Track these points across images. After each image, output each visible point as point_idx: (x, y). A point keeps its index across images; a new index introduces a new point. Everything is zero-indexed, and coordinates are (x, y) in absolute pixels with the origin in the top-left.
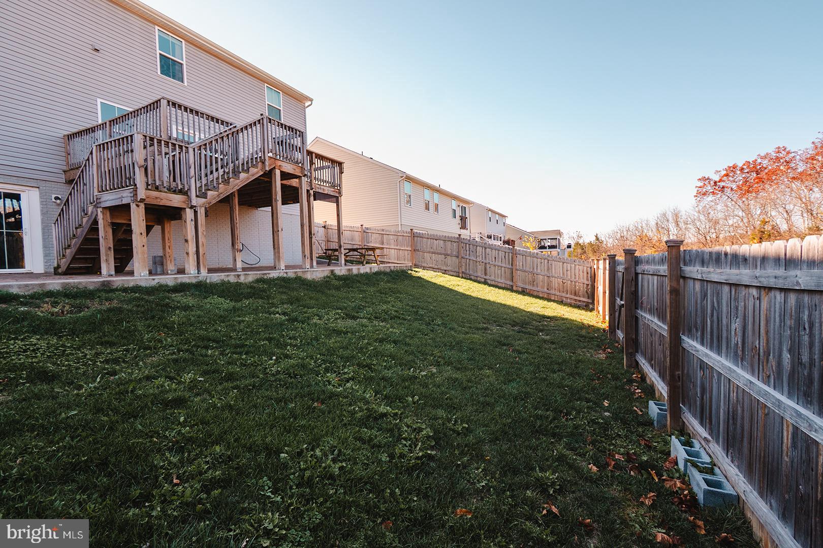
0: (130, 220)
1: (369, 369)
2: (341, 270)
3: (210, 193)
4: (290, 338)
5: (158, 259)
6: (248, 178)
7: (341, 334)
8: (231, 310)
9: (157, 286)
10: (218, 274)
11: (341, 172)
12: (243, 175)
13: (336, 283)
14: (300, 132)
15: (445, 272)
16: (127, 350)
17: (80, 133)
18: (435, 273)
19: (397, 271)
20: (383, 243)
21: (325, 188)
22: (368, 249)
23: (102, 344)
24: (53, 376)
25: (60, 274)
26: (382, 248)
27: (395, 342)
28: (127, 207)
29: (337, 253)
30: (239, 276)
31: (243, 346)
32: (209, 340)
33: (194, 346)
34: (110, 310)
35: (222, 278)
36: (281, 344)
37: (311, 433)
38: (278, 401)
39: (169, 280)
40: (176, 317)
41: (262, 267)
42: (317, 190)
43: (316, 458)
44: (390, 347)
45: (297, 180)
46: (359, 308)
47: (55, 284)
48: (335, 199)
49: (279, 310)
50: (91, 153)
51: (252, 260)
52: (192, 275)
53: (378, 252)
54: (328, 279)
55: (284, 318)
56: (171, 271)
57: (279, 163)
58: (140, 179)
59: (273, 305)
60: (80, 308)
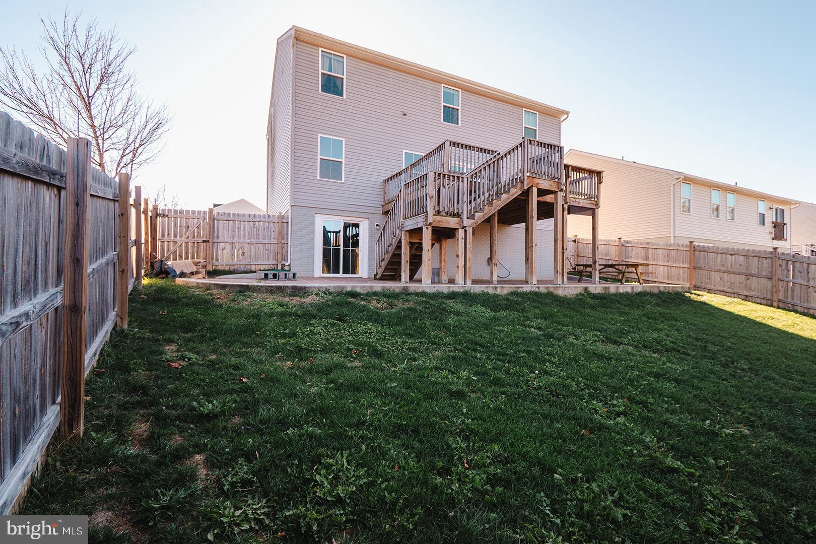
0: (421, 240)
1: (644, 406)
2: (596, 288)
3: (477, 214)
4: (547, 354)
5: (436, 270)
6: (508, 198)
7: (603, 359)
8: (492, 319)
9: (437, 292)
10: (480, 286)
11: (600, 182)
12: (504, 196)
13: (591, 301)
14: (558, 147)
15: (746, 298)
16: (420, 342)
17: (392, 178)
18: (729, 299)
19: (669, 293)
20: (647, 259)
21: (581, 201)
22: (628, 266)
23: (406, 335)
24: (380, 354)
25: (377, 280)
26: (648, 265)
27: (676, 380)
28: (421, 229)
29: (588, 269)
30: (496, 288)
31: (505, 354)
32: (477, 344)
33: (465, 347)
34: (409, 309)
35: (483, 289)
36: (539, 358)
37: (583, 462)
38: (545, 417)
39: (444, 288)
40: (451, 320)
41: (512, 280)
42: (572, 204)
43: (593, 492)
44: (669, 387)
45: (552, 196)
46: (622, 333)
47: (378, 286)
48: (592, 212)
49: (533, 324)
50: (401, 191)
51: (504, 274)
52: (460, 286)
53: (640, 269)
54: (581, 297)
55: (539, 333)
56: (445, 281)
57: (537, 181)
58: (430, 206)
59: (528, 318)
60: (392, 306)
